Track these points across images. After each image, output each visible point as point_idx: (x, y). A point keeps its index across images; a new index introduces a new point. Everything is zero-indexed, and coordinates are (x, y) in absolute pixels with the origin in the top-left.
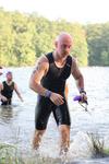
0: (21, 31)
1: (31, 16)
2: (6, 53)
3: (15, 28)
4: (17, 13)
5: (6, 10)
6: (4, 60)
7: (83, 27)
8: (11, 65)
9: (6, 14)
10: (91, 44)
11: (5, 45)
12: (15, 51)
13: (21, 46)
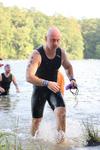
0: (20, 25)
1: (29, 11)
2: (6, 47)
3: (14, 22)
4: (16, 8)
5: (5, 6)
6: (4, 53)
7: (79, 22)
8: (10, 57)
9: (6, 9)
10: (86, 38)
11: (5, 39)
12: (14, 45)
13: (19, 40)
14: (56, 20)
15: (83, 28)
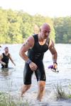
0: (13, 22)
1: (19, 12)
2: (4, 36)
3: (9, 20)
4: (10, 10)
6: (3, 39)
7: (52, 19)
8: (6, 43)
9: (4, 11)
10: (57, 30)
11: (3, 30)
12: (9, 34)
13: (13, 31)
14: (37, 18)
15: (55, 24)
